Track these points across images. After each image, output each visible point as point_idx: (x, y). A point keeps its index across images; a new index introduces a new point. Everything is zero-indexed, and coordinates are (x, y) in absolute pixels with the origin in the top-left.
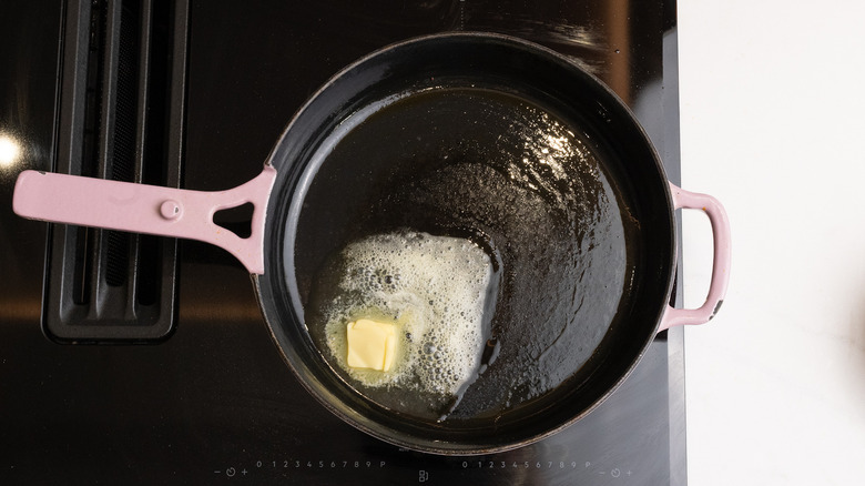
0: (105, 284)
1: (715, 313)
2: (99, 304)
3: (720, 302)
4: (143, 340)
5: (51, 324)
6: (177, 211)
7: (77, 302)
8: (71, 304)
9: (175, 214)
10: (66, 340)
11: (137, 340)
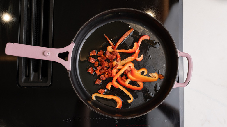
0: (33, 72)
1: (188, 84)
2: (32, 77)
3: (189, 82)
4: (43, 87)
5: (19, 82)
6: (48, 54)
7: (26, 76)
8: (24, 77)
9: (48, 55)
10: (23, 86)
11: (42, 87)
